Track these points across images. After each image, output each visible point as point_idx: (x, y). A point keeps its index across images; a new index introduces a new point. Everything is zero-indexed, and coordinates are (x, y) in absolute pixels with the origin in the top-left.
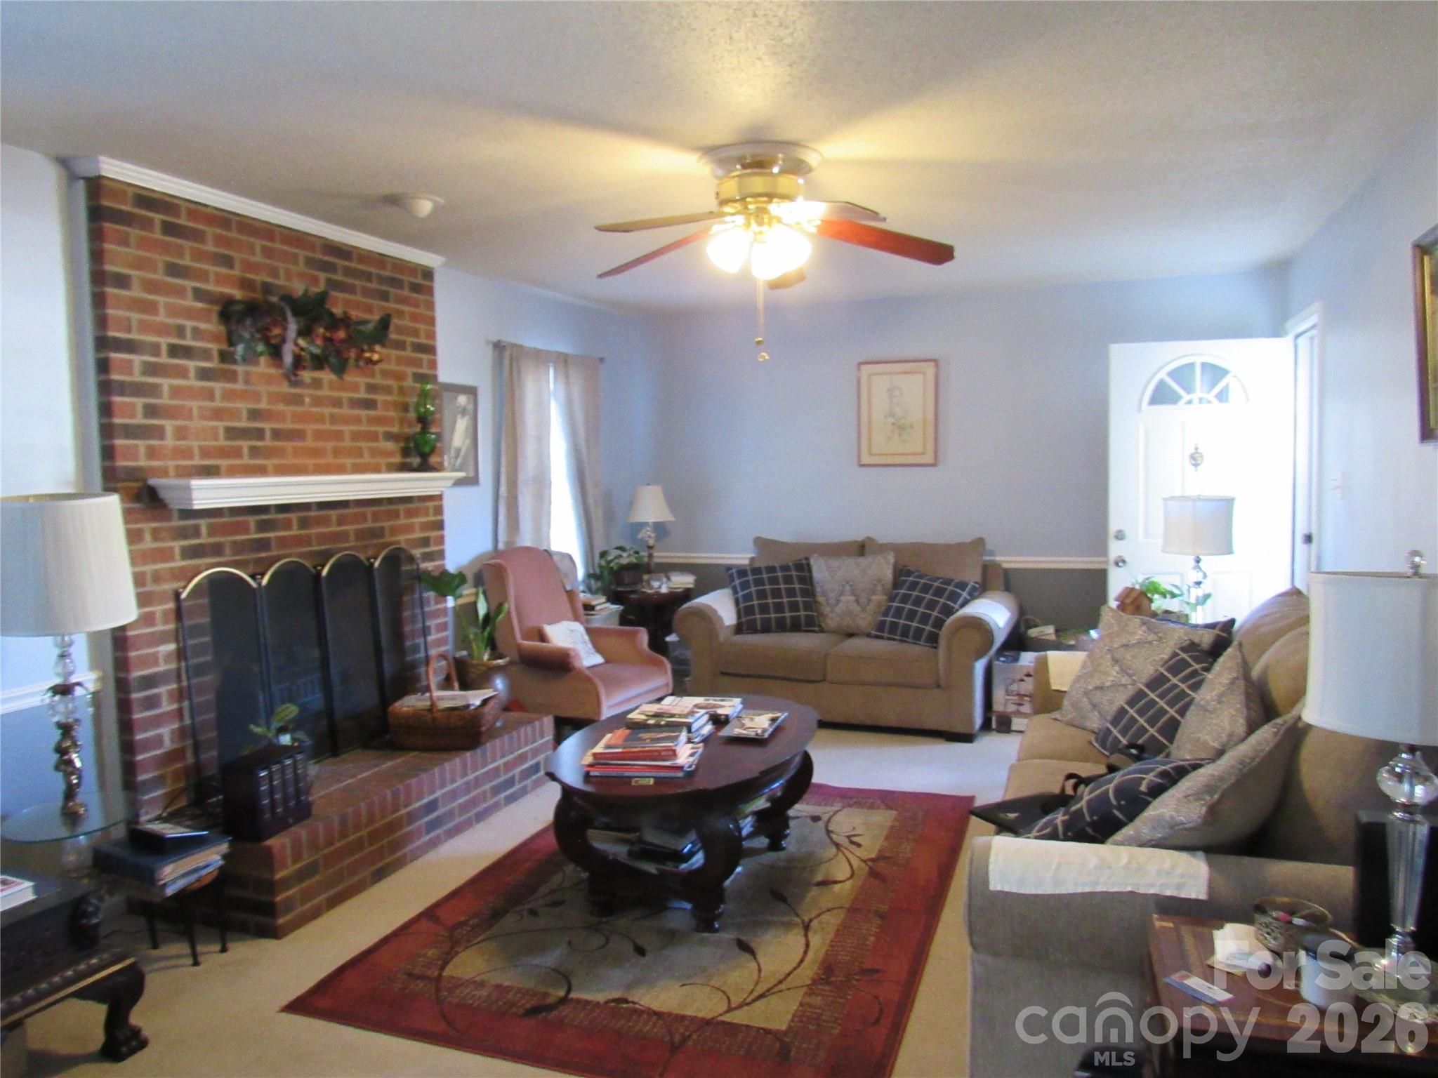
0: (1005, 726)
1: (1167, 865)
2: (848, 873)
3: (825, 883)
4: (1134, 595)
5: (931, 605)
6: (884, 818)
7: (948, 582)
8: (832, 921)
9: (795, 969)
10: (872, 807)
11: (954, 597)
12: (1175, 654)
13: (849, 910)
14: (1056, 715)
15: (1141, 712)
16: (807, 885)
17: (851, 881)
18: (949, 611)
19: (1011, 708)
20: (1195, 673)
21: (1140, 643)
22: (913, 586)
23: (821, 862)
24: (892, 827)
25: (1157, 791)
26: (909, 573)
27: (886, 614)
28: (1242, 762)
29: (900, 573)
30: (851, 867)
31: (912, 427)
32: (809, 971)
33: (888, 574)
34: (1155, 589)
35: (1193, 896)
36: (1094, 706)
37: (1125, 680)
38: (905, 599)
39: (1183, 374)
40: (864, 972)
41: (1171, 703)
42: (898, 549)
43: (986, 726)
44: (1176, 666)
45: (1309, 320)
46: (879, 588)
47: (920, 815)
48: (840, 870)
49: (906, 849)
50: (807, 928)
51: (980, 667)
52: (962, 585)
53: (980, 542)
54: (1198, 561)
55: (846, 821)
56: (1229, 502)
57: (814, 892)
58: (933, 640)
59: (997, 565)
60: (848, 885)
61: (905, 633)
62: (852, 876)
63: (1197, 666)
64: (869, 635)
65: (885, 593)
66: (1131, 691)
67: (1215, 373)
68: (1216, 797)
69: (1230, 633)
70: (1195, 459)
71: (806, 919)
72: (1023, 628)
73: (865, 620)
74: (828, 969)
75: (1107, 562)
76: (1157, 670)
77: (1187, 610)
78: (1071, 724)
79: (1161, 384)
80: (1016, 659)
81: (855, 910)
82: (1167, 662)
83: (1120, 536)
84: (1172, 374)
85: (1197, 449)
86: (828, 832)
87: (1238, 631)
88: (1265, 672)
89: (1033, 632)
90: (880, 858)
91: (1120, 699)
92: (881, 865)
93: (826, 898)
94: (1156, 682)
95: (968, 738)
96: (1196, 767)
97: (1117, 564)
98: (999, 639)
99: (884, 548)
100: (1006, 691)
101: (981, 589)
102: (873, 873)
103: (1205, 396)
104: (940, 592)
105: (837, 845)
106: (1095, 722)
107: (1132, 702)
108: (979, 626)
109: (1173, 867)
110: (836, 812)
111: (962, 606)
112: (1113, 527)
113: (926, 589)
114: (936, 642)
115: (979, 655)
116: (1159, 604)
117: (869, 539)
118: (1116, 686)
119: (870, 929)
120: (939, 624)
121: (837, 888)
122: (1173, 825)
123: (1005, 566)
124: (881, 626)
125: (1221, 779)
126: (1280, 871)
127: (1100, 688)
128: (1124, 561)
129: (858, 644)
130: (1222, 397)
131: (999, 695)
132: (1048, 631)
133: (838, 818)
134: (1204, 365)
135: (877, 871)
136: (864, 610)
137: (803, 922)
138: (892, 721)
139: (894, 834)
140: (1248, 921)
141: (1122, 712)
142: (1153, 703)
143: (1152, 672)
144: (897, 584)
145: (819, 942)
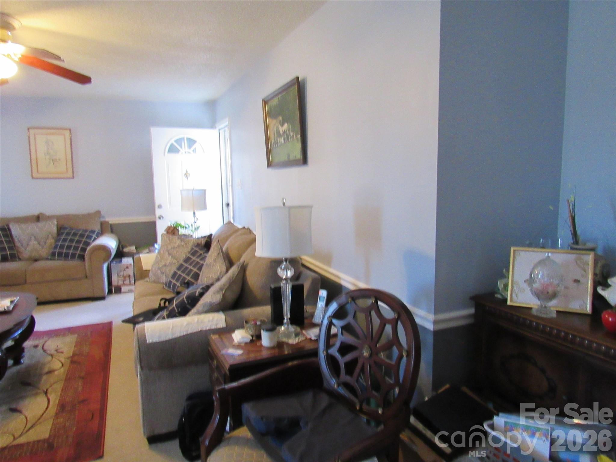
0: (118, 290)
1: (211, 318)
2: (61, 365)
3: (50, 372)
4: (172, 229)
5: (79, 242)
6: (71, 339)
7: (86, 231)
8: (59, 387)
9: (45, 412)
10: (64, 335)
11: (89, 237)
12: (192, 249)
13: (65, 380)
14: (147, 279)
15: (183, 272)
16: (41, 375)
17: (63, 368)
18: (88, 244)
19: (121, 283)
20: (201, 254)
21: (179, 246)
22: (68, 234)
23: (44, 364)
24: (76, 342)
25: (201, 295)
26: (65, 228)
27: (56, 247)
28: (230, 279)
29: (61, 229)
30: (62, 363)
31: (59, 160)
32: (53, 409)
33: (55, 230)
34: (180, 225)
35: (221, 327)
36: (163, 273)
37: (174, 261)
38: (65, 240)
39: (179, 141)
40: (80, 402)
41: (194, 267)
42: (59, 218)
43: (110, 292)
44: (194, 253)
45: (224, 124)
46: (50, 236)
47: (89, 333)
48: (56, 365)
49: (86, 349)
50: (46, 393)
51: (105, 266)
52: (93, 232)
53: (98, 213)
54: (194, 213)
55: (52, 344)
56: (204, 191)
57: (44, 378)
58: (82, 257)
59: (107, 223)
60: (62, 370)
61: (67, 256)
62: (63, 365)
63: (202, 252)
64: (47, 259)
65: (53, 238)
66: (177, 265)
67: (191, 142)
68: (224, 292)
69: (211, 239)
70: (187, 175)
71: (45, 390)
72: (121, 249)
73: (44, 252)
74: (62, 407)
75: (156, 218)
76: (187, 256)
77: (192, 234)
78: (155, 282)
79: (172, 145)
80: (121, 261)
81: (69, 379)
82: (190, 251)
83: (160, 207)
84: (176, 141)
85: (187, 172)
86: (45, 351)
87: (214, 238)
88: (227, 249)
89: (126, 250)
90: (74, 355)
91: (174, 269)
92: (76, 358)
93: (52, 378)
94: (187, 260)
95: (103, 298)
96: (212, 285)
97: (159, 218)
98: (113, 253)
99: (49, 218)
100: (118, 276)
101: (101, 233)
102: (73, 362)
103: (189, 150)
104: (82, 236)
105: (52, 356)
106: (164, 279)
107: (179, 268)
108: (104, 249)
109: (213, 319)
110: (45, 342)
111: (94, 240)
112: (157, 204)
113: (75, 234)
114: (84, 259)
115: (105, 261)
116: (181, 231)
117: (41, 214)
118: (171, 264)
119: (79, 385)
120: (84, 250)
121: (56, 373)
122: (211, 304)
123: (111, 222)
124: (53, 254)
125: (224, 285)
126: (247, 312)
127: (165, 266)
128: (162, 217)
129: (41, 264)
130: (194, 151)
131: (115, 278)
132: (133, 249)
133: (47, 344)
134: (187, 139)
135: (74, 360)
136: (43, 247)
137: (44, 391)
138: (65, 296)
139: (78, 344)
140: (242, 327)
141: (175, 273)
142: (187, 268)
143: (185, 257)
144: (59, 233)
145: (54, 397)
